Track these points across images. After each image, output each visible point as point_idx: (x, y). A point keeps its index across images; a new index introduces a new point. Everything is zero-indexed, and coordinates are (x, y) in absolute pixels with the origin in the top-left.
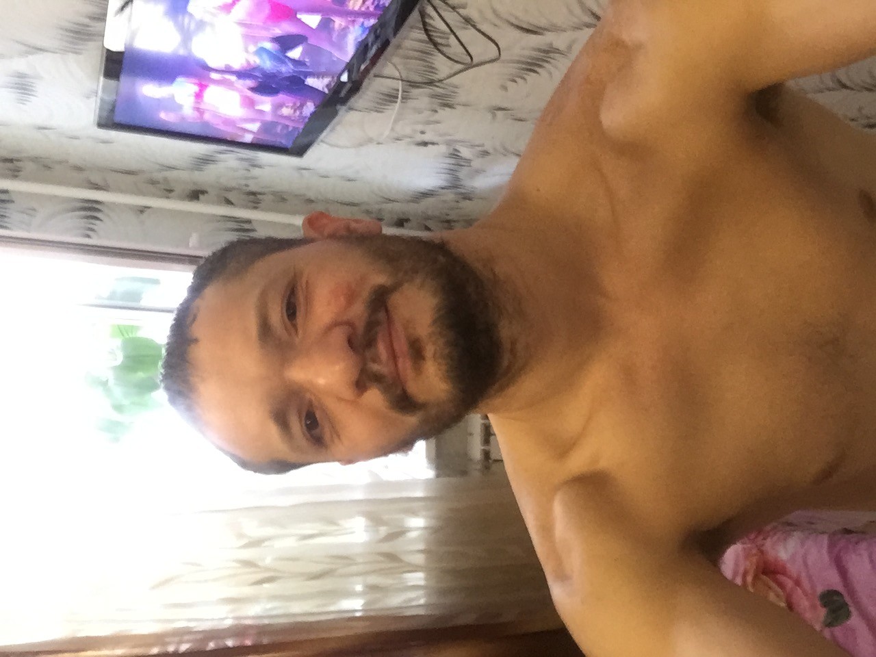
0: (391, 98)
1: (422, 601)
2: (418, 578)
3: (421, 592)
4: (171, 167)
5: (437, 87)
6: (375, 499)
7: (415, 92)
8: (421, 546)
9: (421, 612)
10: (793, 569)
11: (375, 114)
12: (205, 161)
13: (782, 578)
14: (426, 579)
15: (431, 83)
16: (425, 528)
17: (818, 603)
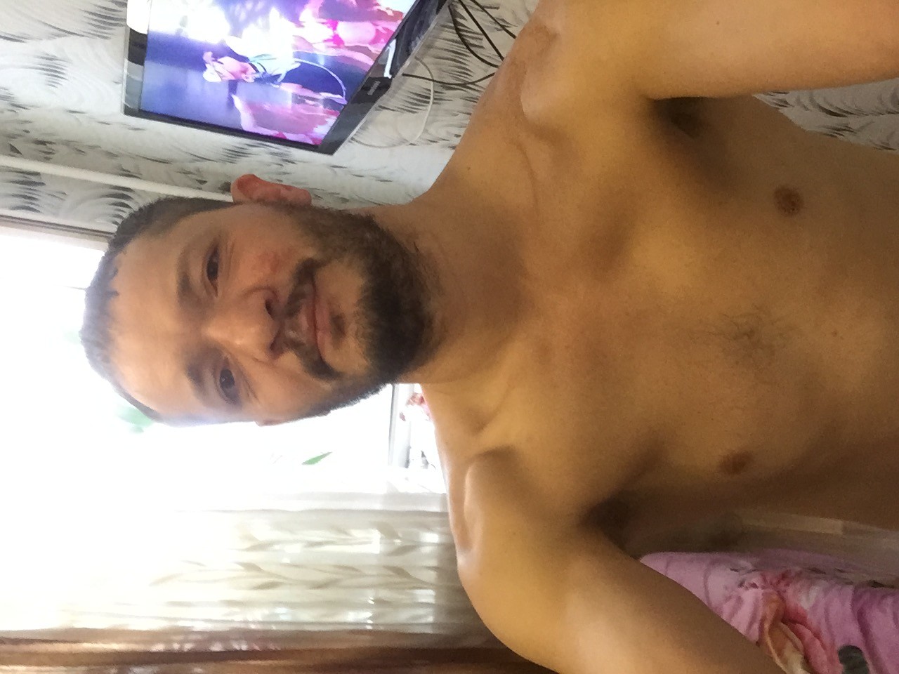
0: (423, 99)
1: (431, 619)
2: (427, 596)
3: (430, 610)
4: (203, 158)
5: (470, 88)
6: (391, 511)
7: (449, 93)
8: (433, 563)
9: (429, 631)
10: (813, 620)
11: (407, 115)
12: (237, 154)
13: (801, 627)
14: (436, 597)
15: (464, 85)
16: (438, 545)
17: (836, 657)
